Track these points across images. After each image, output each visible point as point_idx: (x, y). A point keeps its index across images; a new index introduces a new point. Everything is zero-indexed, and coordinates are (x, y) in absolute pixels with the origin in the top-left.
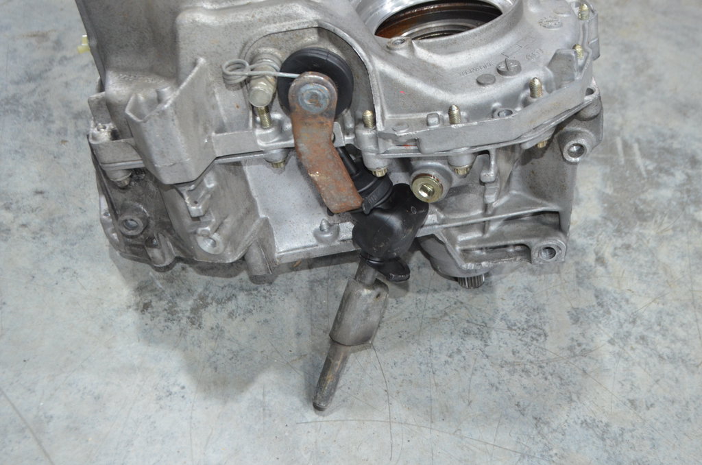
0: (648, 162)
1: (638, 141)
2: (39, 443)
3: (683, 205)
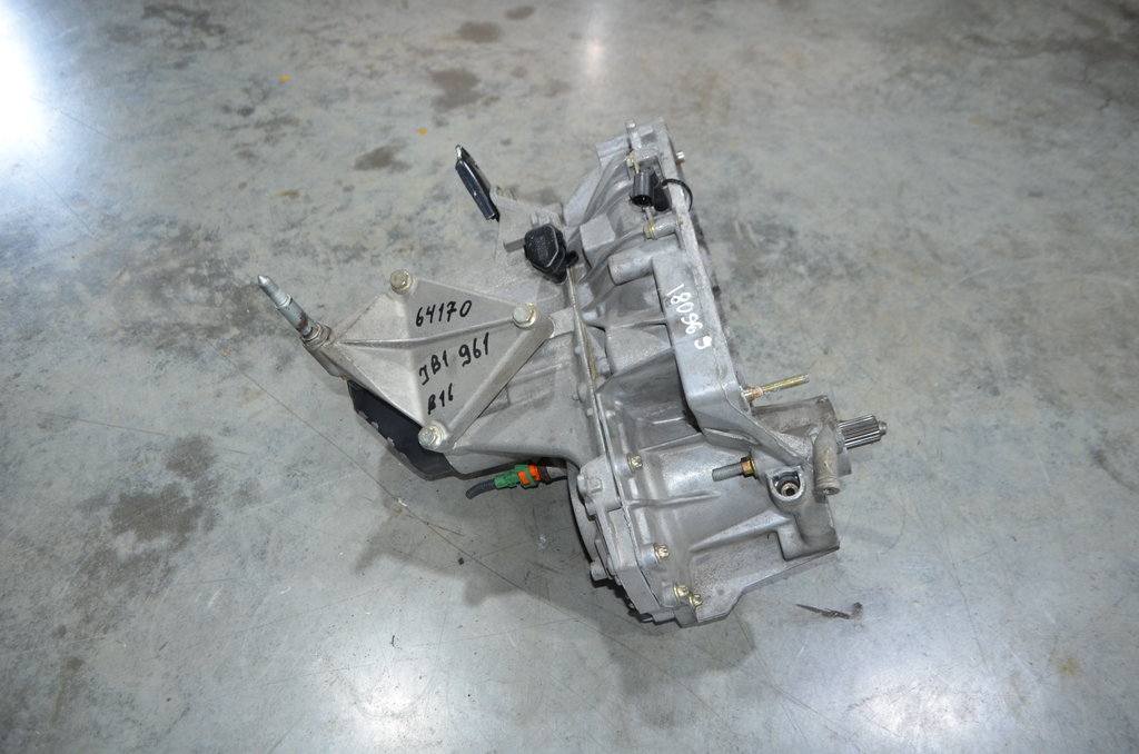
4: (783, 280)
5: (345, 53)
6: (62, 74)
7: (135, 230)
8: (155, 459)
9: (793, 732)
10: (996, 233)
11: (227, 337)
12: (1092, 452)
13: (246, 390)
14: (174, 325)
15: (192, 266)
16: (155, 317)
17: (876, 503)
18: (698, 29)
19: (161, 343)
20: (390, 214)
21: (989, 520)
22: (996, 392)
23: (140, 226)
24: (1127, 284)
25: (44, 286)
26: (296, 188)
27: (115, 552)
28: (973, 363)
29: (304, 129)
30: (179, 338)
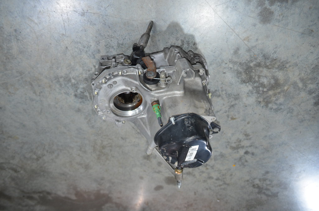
0: (86, 95)
1: (88, 100)
3: (78, 83)
4: (79, 77)
5: (215, 175)
7: (282, 107)
8: (277, 16)
10: (13, 93)
11: (254, 63)
13: (248, 41)
14: (271, 68)
15: (265, 92)
16: (277, 72)
18: (102, 179)
19: (275, 61)
23: (281, 109)
25: (311, 86)
26: (232, 121)
29: (228, 145)
30: (269, 63)
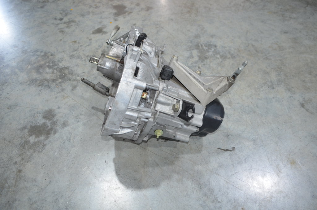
0: (206, 48)
1: (204, 44)
2: (97, 116)
3: (214, 55)
4: (213, 60)
5: (89, 1)
6: (9, 11)
7: (31, 54)
8: (39, 116)
9: (216, 182)
10: (274, 44)
11: (58, 82)
12: (300, 104)
13: (64, 96)
14: (43, 79)
15: (48, 63)
16: (38, 78)
17: (239, 120)
19: (40, 84)
20: (102, 46)
21: (271, 123)
22: (273, 88)
23: (33, 52)
24: (312, 57)
25: (7, 70)
26: (76, 40)
27: (29, 141)
28: (267, 81)
29: (78, 23)
30: (45, 83)
